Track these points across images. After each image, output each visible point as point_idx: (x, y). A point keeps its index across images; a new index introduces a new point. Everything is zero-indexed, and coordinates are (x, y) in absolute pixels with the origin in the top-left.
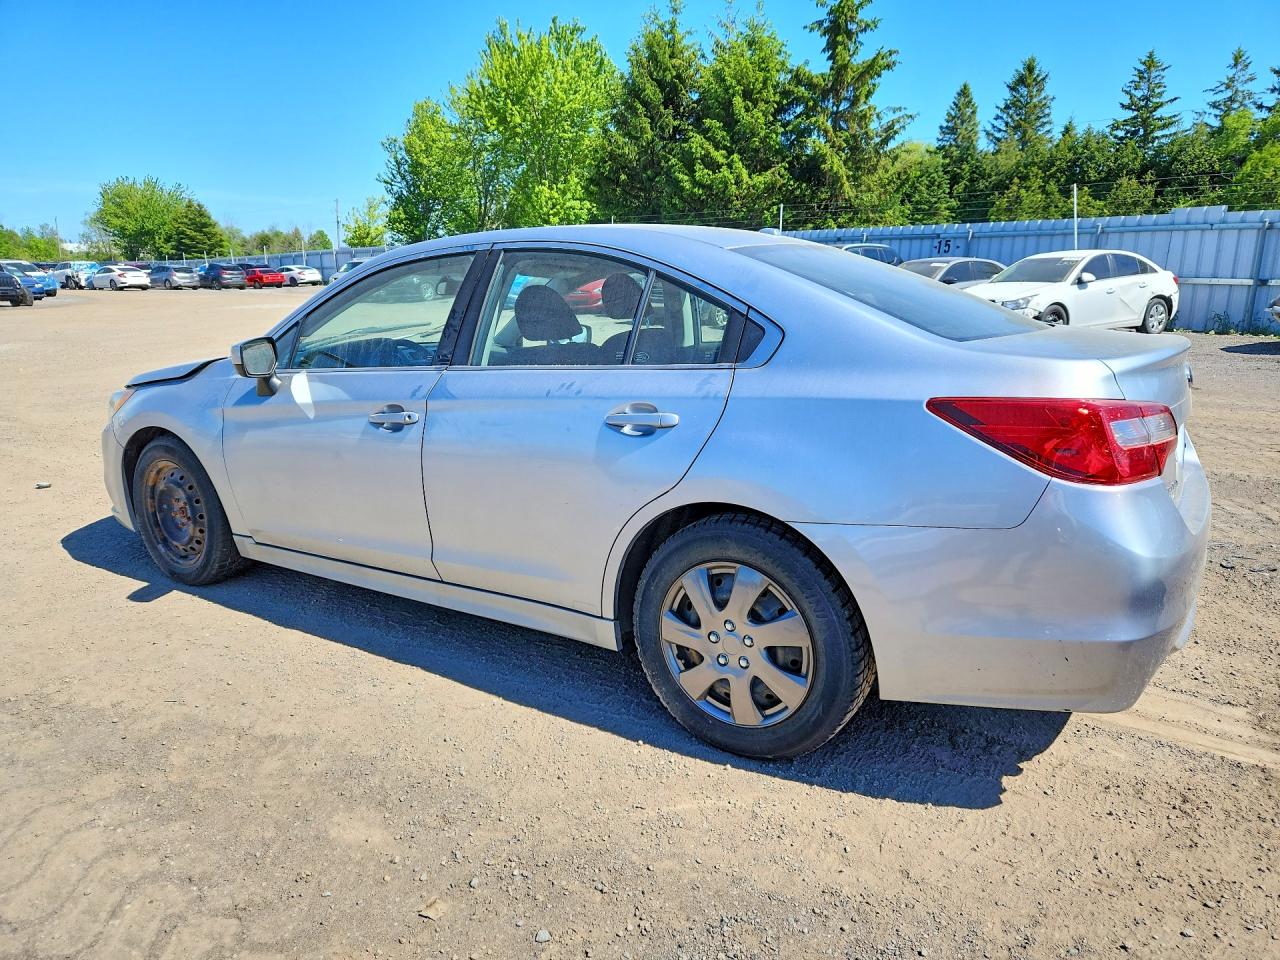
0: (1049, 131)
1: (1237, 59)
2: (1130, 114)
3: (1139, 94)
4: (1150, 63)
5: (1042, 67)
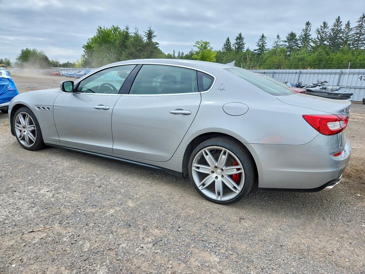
0: (244, 50)
1: (278, 37)
2: (258, 48)
3: (260, 43)
4: (263, 36)
5: (243, 36)
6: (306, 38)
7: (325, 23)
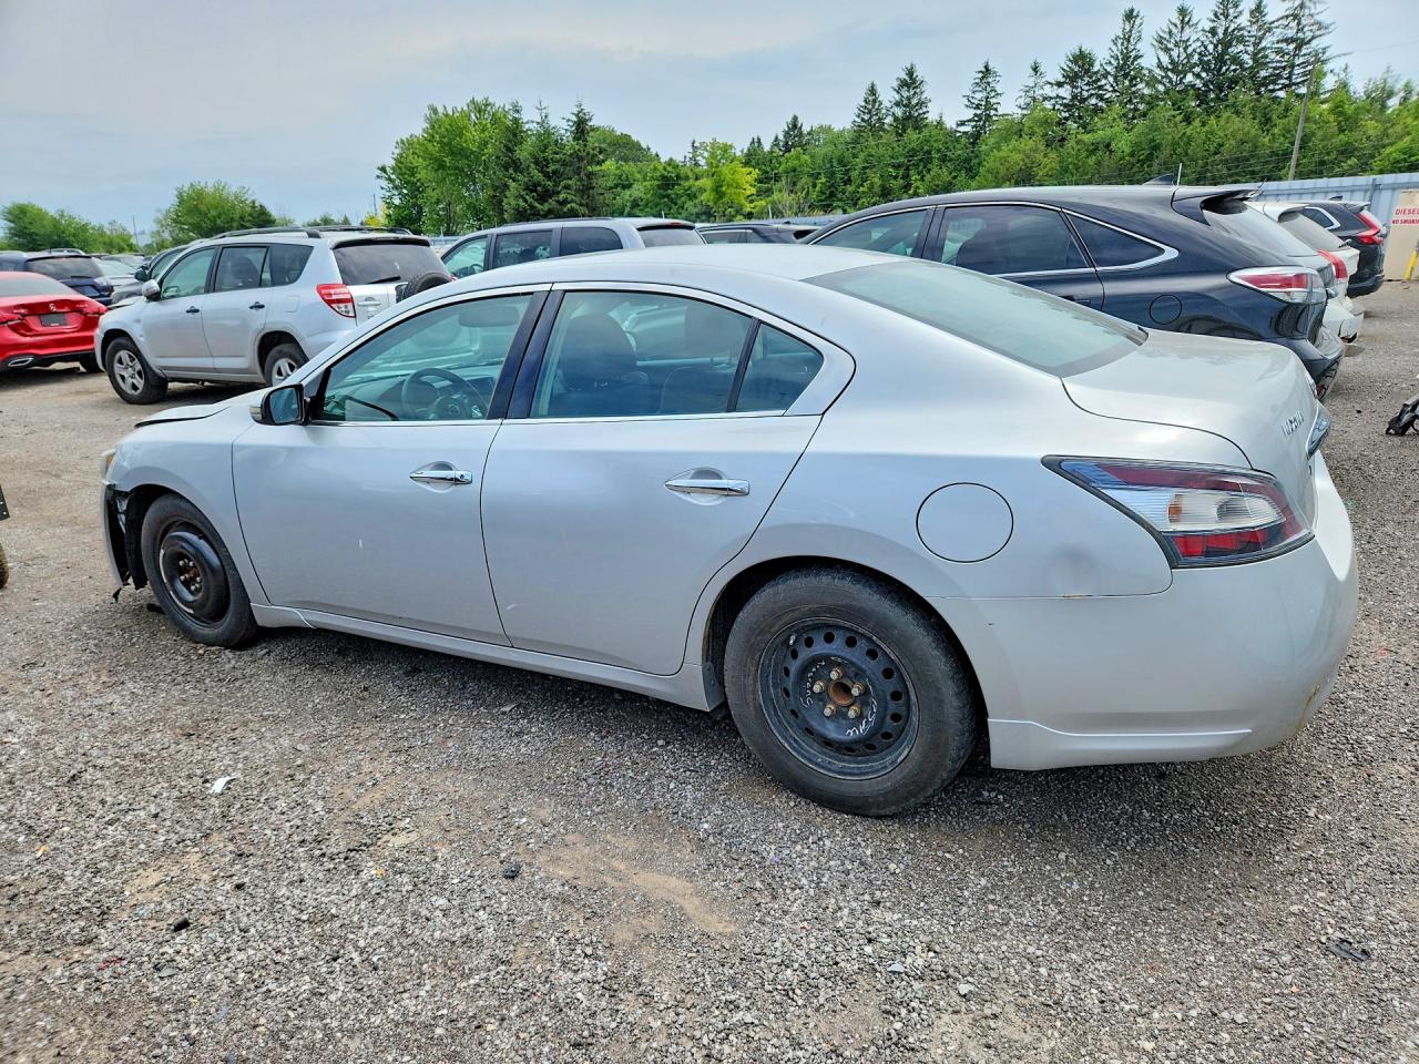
1: (1035, 69)
3: (979, 96)
4: (987, 71)
6: (1126, 67)
7: (1183, 12)
